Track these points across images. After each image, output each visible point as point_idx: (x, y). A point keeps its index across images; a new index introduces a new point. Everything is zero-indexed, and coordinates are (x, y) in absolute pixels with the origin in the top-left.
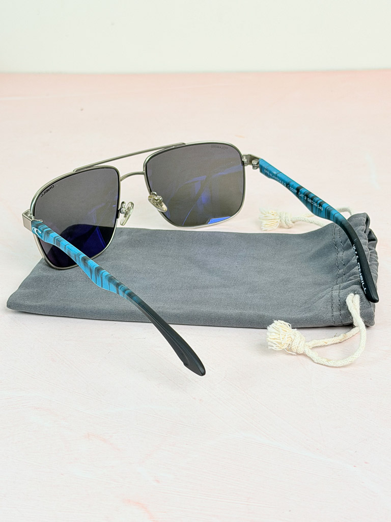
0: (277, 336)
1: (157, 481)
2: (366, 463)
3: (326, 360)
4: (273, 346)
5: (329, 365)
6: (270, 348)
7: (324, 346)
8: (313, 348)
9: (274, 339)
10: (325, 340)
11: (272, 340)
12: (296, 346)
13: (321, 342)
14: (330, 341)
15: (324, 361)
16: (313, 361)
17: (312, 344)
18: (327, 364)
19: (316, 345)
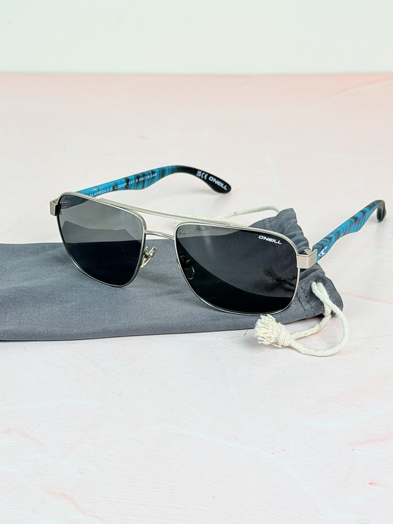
0: (266, 331)
1: (81, 473)
2: (283, 450)
3: (314, 351)
4: (262, 341)
5: (317, 355)
6: (260, 342)
7: (305, 337)
8: (297, 339)
9: (263, 334)
10: (306, 332)
11: (262, 335)
12: (283, 339)
13: (302, 334)
14: (309, 332)
15: (313, 352)
16: (300, 352)
17: (295, 336)
18: (316, 354)
19: (299, 337)
